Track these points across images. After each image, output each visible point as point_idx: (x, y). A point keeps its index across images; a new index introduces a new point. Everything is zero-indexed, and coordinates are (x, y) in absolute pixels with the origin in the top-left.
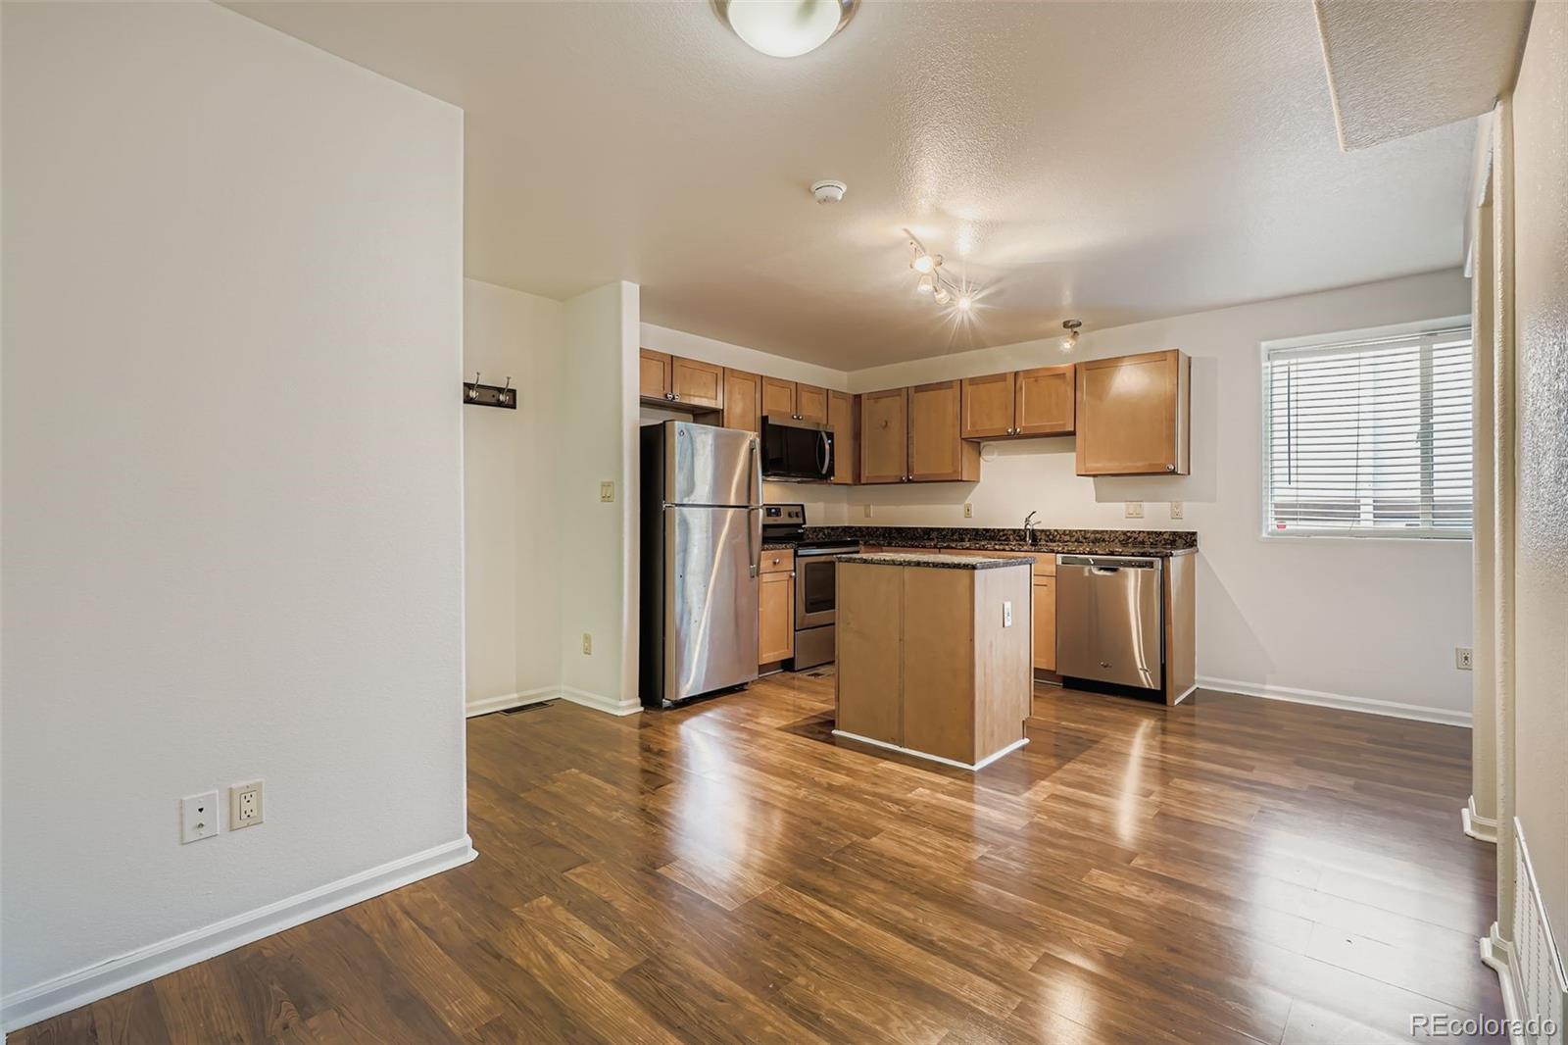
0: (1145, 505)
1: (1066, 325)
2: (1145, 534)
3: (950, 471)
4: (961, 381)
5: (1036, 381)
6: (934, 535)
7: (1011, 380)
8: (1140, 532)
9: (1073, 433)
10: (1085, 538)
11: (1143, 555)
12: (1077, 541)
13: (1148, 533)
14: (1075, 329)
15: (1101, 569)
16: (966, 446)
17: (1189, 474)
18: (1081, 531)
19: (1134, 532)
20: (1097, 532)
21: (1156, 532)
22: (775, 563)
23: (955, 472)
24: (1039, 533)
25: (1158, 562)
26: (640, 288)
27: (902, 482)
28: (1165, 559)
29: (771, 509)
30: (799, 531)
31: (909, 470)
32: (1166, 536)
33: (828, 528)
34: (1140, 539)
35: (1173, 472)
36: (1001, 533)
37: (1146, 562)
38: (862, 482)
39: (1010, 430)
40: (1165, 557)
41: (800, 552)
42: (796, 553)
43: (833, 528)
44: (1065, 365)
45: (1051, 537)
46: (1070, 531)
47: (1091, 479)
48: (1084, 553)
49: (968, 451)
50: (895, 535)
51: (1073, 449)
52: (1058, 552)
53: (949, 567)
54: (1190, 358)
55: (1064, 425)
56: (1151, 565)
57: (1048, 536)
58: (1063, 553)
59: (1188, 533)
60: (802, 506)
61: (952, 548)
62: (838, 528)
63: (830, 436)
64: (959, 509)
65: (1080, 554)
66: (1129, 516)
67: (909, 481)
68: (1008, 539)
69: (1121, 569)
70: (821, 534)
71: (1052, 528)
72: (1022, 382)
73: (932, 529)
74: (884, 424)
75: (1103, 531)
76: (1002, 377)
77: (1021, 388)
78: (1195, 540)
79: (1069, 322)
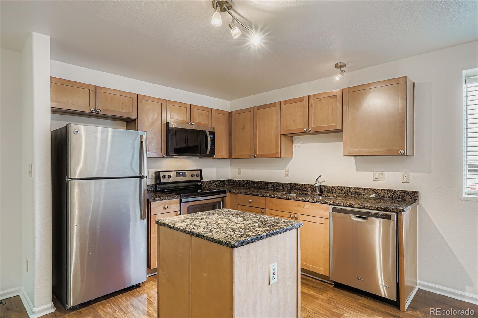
0: (386, 173)
1: (337, 66)
2: (386, 191)
3: (275, 153)
4: (280, 102)
5: (320, 100)
6: (270, 186)
7: (306, 100)
8: (382, 190)
9: (341, 131)
10: (350, 192)
11: (384, 210)
12: (345, 193)
13: (388, 191)
14: (342, 69)
15: (357, 217)
16: (283, 138)
17: (413, 155)
18: (347, 187)
19: (379, 190)
20: (356, 188)
21: (392, 191)
22: (165, 208)
23: (277, 153)
24: (324, 188)
25: (394, 215)
26: (51, 38)
27: (251, 158)
28: (399, 213)
29: (179, 173)
30: (199, 184)
31: (255, 152)
32: (398, 193)
33: (218, 181)
34: (382, 194)
35: (404, 155)
36: (304, 187)
37: (386, 215)
38: (233, 158)
39: (305, 130)
40: (399, 212)
41: (183, 200)
42: (181, 201)
43: (221, 181)
44: (337, 91)
45: (330, 190)
46: (341, 187)
47: (353, 157)
48: (346, 206)
49: (284, 141)
50: (252, 185)
51: (341, 140)
52: (330, 205)
53: (216, 242)
54: (414, 83)
55: (336, 126)
56: (389, 217)
57: (329, 190)
58: (333, 205)
59: (413, 192)
60: (201, 171)
61: (272, 197)
62: (224, 181)
63: (212, 133)
64: (283, 172)
65: (343, 206)
66: (376, 180)
67: (255, 157)
68: (307, 191)
69: (369, 218)
70: (213, 185)
71: (331, 185)
72: (312, 101)
73: (269, 183)
74: (243, 127)
75: (360, 188)
76: (301, 99)
77: (312, 105)
78: (418, 197)
79: (338, 63)
